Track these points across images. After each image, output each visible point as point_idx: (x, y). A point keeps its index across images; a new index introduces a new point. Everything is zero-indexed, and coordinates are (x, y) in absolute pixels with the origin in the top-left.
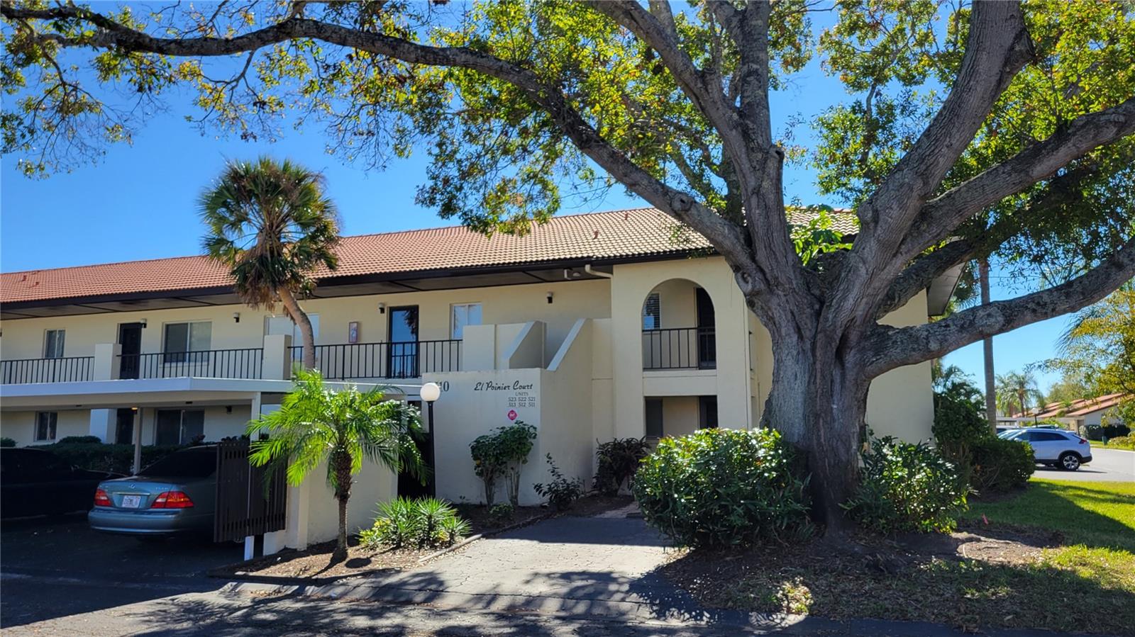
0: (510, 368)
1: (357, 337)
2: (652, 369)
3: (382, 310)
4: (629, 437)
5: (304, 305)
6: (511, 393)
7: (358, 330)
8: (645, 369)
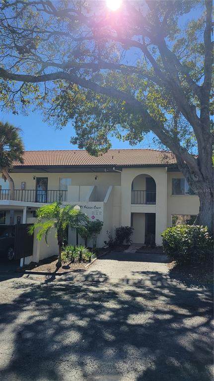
0: (89, 201)
1: (25, 187)
2: (134, 203)
3: (34, 179)
4: (126, 226)
5: (11, 175)
6: (93, 210)
7: (25, 185)
8: (132, 203)
